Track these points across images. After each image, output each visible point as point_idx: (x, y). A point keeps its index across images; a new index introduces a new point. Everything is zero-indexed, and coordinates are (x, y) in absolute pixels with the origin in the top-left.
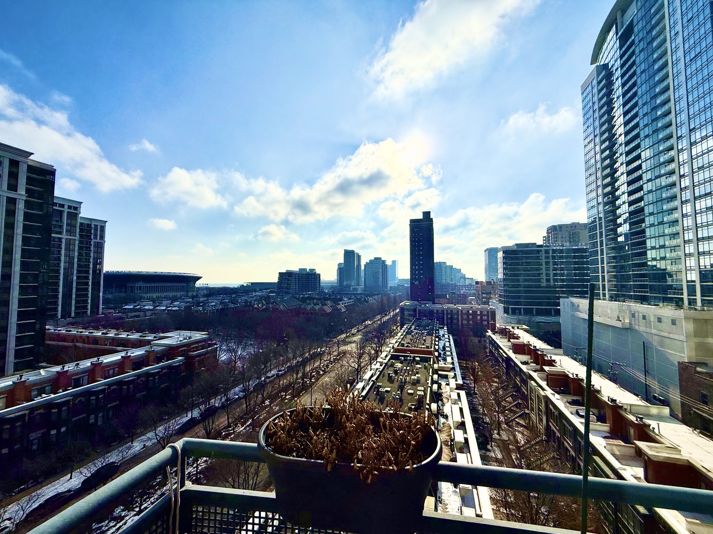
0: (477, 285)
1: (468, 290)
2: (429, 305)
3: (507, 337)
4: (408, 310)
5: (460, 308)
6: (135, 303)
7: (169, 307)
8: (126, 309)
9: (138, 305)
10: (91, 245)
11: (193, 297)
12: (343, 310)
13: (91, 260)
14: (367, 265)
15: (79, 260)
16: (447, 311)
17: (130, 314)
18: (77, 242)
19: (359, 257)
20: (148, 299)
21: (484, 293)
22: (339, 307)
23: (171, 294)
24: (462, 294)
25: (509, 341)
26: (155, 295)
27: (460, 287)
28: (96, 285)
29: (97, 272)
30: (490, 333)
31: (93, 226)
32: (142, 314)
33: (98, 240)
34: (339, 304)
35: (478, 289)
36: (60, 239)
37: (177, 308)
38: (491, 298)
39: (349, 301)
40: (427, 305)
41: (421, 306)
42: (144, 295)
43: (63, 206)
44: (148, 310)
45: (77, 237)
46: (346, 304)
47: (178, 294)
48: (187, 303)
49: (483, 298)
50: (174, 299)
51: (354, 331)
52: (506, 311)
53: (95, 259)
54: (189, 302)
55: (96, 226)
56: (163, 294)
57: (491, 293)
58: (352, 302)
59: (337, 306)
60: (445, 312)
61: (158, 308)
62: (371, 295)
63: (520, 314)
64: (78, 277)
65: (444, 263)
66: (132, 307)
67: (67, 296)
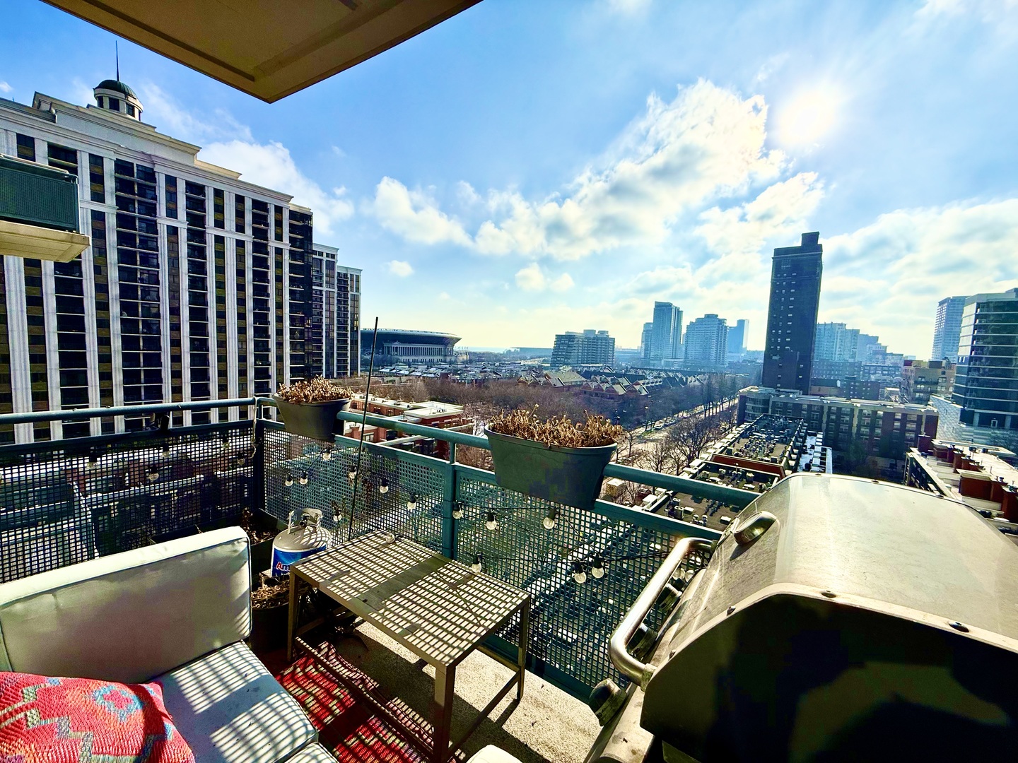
0: (907, 367)
1: (888, 374)
2: (796, 396)
3: (954, 464)
4: (754, 401)
5: (859, 405)
6: (391, 366)
7: (425, 373)
8: (382, 372)
9: (394, 369)
10: (348, 298)
11: (451, 363)
12: (644, 393)
13: (349, 316)
14: (691, 327)
15: (338, 314)
16: (830, 408)
17: (386, 379)
18: (336, 295)
19: (679, 313)
20: (404, 362)
21: (921, 383)
22: (637, 388)
23: (428, 358)
24: (871, 382)
25: (956, 472)
26: (411, 358)
27: (869, 370)
28: (354, 342)
29: (355, 330)
30: (915, 453)
31: (349, 276)
32: (397, 379)
33: (354, 293)
34: (639, 384)
35: (909, 374)
36: (321, 291)
37: (432, 375)
38: (936, 392)
39: (655, 380)
40: (791, 396)
41: (778, 396)
42: (400, 358)
43: (321, 254)
44: (403, 375)
45: (336, 290)
46: (649, 385)
47: (436, 358)
48: (443, 369)
49: (915, 391)
50: (430, 364)
51: (658, 424)
52: (966, 418)
53: (353, 314)
54: (446, 368)
55: (352, 275)
56: (420, 358)
57: (936, 383)
58: (660, 382)
59: (635, 386)
60: (826, 410)
61: (413, 373)
62: (694, 374)
63: (1001, 425)
64: (338, 334)
65: (841, 325)
66: (388, 370)
67: (330, 355)
